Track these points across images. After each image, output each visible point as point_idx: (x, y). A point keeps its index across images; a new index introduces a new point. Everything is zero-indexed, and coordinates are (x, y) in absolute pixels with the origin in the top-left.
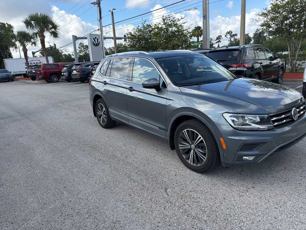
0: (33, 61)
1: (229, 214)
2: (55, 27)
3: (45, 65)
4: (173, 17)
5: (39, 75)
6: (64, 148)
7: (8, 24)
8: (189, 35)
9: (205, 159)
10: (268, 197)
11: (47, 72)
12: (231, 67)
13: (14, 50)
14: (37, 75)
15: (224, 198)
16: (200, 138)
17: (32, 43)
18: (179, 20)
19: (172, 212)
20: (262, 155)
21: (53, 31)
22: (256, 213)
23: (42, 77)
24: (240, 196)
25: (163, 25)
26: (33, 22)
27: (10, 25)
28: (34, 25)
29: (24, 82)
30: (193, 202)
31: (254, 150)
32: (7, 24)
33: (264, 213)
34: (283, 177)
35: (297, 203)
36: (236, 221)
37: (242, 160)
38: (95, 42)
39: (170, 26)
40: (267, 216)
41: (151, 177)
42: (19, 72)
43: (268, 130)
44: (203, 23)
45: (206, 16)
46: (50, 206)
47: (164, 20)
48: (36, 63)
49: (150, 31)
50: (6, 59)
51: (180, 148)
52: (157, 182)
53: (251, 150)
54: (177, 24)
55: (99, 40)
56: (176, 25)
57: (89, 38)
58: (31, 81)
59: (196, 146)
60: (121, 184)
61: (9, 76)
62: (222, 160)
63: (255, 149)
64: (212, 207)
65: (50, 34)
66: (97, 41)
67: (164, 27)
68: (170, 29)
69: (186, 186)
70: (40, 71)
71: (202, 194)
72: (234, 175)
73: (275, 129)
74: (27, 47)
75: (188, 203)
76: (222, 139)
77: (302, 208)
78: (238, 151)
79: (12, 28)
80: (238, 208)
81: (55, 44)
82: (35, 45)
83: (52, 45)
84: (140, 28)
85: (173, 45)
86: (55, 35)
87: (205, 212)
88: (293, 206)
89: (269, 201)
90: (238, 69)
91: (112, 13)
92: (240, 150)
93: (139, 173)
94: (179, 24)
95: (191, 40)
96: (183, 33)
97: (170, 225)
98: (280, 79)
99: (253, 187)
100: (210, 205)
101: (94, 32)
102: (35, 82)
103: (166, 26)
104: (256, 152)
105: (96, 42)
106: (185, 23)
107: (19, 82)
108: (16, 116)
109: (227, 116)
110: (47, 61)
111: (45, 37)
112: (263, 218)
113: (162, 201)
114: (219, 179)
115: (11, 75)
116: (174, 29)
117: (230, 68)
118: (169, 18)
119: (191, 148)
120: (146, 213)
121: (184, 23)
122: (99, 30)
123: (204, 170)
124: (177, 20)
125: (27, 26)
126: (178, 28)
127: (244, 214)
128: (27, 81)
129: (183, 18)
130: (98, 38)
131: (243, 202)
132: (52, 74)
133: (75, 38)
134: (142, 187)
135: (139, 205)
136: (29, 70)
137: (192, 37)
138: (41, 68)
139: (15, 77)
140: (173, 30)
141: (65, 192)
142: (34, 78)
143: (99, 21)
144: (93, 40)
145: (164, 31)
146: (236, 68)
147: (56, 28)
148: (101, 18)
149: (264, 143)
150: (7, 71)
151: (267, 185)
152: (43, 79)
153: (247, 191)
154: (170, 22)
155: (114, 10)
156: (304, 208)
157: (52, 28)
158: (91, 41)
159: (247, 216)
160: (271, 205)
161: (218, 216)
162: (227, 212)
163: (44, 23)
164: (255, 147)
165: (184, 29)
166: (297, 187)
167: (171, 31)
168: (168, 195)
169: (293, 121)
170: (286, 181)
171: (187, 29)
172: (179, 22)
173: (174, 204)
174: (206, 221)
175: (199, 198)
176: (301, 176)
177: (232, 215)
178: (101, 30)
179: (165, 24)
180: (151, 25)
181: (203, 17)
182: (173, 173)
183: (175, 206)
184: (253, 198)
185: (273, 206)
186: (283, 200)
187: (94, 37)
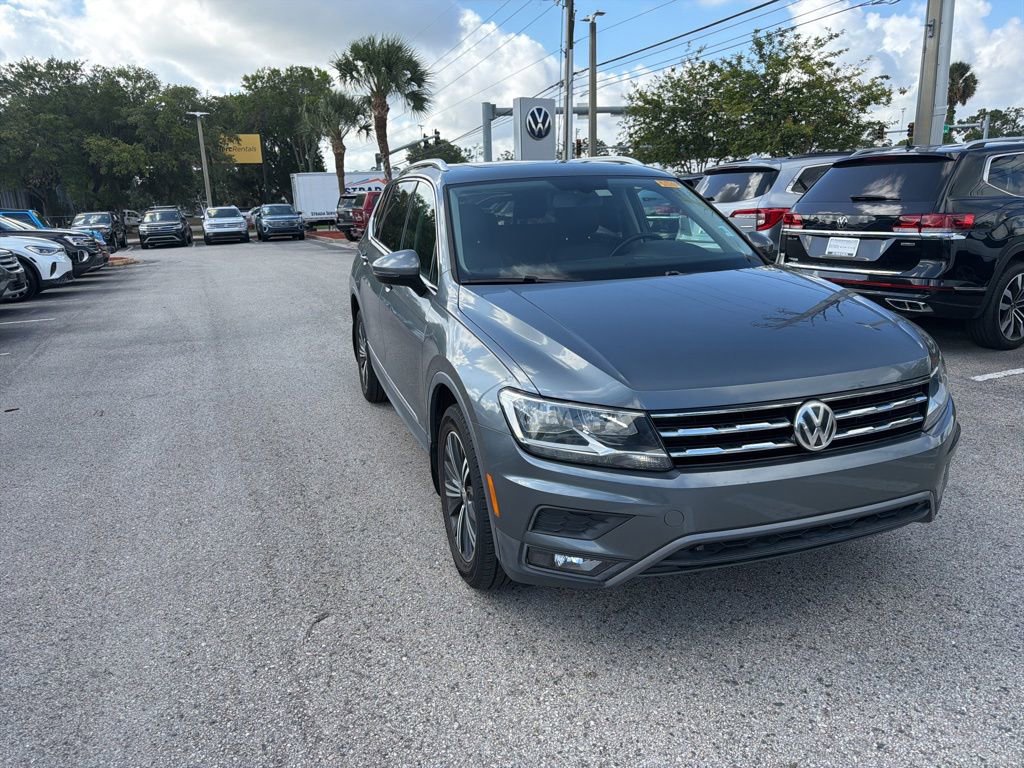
0: (367, 181)
1: (409, 740)
2: (419, 77)
4: (797, 32)
5: (357, 227)
7: (319, 71)
8: (858, 97)
9: (474, 542)
10: (603, 719)
12: (899, 224)
13: (327, 148)
14: (353, 226)
15: (457, 685)
16: (466, 467)
17: (361, 128)
18: (819, 43)
20: (615, 560)
21: (412, 92)
24: (511, 693)
25: (759, 62)
26: (359, 63)
27: (325, 73)
28: (362, 72)
29: (324, 245)
30: (353, 671)
31: (585, 536)
32: (317, 70)
37: (553, 565)
38: (536, 123)
41: (326, 569)
42: (328, 213)
44: (925, 50)
45: (937, 23)
47: (759, 45)
48: (376, 188)
49: (716, 86)
51: (448, 494)
52: (323, 590)
53: (578, 533)
54: (809, 58)
55: (549, 118)
56: (805, 63)
57: (517, 112)
58: (343, 243)
61: (294, 224)
63: (590, 531)
64: (387, 703)
65: (403, 99)
66: (544, 123)
67: (762, 71)
68: (784, 78)
69: (388, 620)
70: (360, 213)
71: (406, 655)
73: (674, 472)
74: (346, 141)
75: (334, 674)
76: (490, 481)
78: (530, 529)
79: (329, 83)
81: (436, 132)
82: (368, 134)
83: (430, 133)
84: (676, 75)
86: (418, 102)
87: (351, 712)
89: (585, 735)
90: (927, 233)
91: (593, 26)
92: (533, 528)
94: (818, 59)
95: (865, 118)
97: (213, 722)
99: (591, 675)
100: (389, 695)
101: (542, 94)
103: (768, 68)
104: (595, 547)
105: (540, 125)
106: (840, 52)
107: (312, 243)
109: (508, 399)
111: (388, 109)
113: (274, 647)
115: (299, 220)
116: (796, 76)
117: (895, 229)
119: (461, 496)
120: (198, 670)
121: (832, 55)
122: (561, 84)
124: (812, 42)
125: (343, 77)
126: (812, 72)
128: (336, 243)
129: (837, 36)
130: (546, 113)
131: (496, 715)
133: (492, 112)
134: (270, 595)
136: (343, 209)
137: (868, 104)
138: (362, 205)
139: (315, 227)
140: (796, 80)
143: (564, 54)
144: (530, 118)
146: (917, 230)
147: (423, 81)
148: (571, 44)
150: (290, 210)
151: (651, 678)
153: (555, 682)
154: (784, 51)
155: (598, 17)
157: (411, 79)
158: (523, 123)
159: (458, 761)
160: (581, 749)
161: (372, 734)
162: (411, 731)
163: (389, 68)
164: (588, 526)
165: (840, 75)
166: (752, 713)
167: (788, 84)
168: (309, 633)
169: (799, 454)
170: (735, 683)
171: (848, 75)
172: (821, 49)
173: (294, 663)
174: (322, 739)
175: (384, 665)
176: (820, 680)
177: (415, 745)
178: (567, 84)
179: (764, 61)
180: (718, 63)
181: (927, 25)
182: (399, 570)
183: (290, 670)
184: (548, 708)
185: (582, 754)
186: (640, 745)
187: (534, 109)
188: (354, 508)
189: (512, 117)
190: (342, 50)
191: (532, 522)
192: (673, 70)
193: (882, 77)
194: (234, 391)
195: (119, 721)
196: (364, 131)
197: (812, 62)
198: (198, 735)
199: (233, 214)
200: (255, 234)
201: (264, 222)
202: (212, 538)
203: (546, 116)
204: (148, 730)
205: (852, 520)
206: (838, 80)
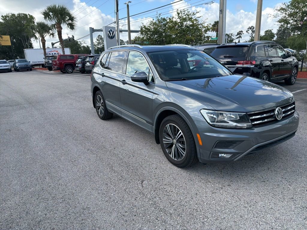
0: (51, 51)
1: (196, 210)
2: (72, 19)
3: (61, 56)
4: (188, 11)
5: (55, 66)
6: (59, 137)
7: (30, 15)
8: (204, 29)
9: (184, 154)
10: (241, 195)
11: (63, 63)
12: (238, 63)
13: (34, 40)
14: (53, 66)
15: (196, 193)
16: (180, 133)
17: (51, 34)
18: (194, 14)
19: (142, 203)
20: (238, 153)
21: (70, 23)
22: (223, 211)
23: (57, 68)
24: (213, 193)
25: (178, 18)
26: (51, 13)
27: (32, 16)
28: (52, 16)
29: (41, 72)
30: (165, 195)
31: (230, 148)
32: (29, 14)
33: (231, 210)
34: (263, 178)
35: (269, 204)
36: (201, 216)
37: (218, 157)
38: (110, 34)
39: (185, 20)
40: (233, 214)
41: (132, 168)
42: (38, 62)
43: (247, 128)
44: (220, 17)
45: (222, 10)
46: (30, 189)
47: (179, 14)
48: (55, 54)
49: (165, 25)
50: (26, 49)
51: (164, 142)
52: (136, 174)
53: (228, 147)
54: (192, 18)
55: (114, 33)
56: (190, 19)
57: (104, 30)
58: (48, 71)
59: (177, 141)
60: (101, 174)
61: (28, 65)
62: (199, 156)
63: (232, 146)
64: (181, 201)
65: (66, 25)
66: (113, 34)
67: (179, 21)
68: (185, 23)
69: (162, 179)
70: (55, 62)
71: (176, 188)
72: (214, 172)
73: (253, 128)
74: (45, 38)
75: (160, 196)
76: (198, 135)
77: (272, 209)
78: (214, 148)
79: (33, 19)
80: (207, 204)
81: (73, 36)
82: (53, 36)
83: (71, 37)
84: (154, 21)
85: (186, 40)
86: (72, 27)
87: (174, 206)
88: (263, 206)
89: (240, 200)
90: (245, 66)
91: (128, 6)
92: (215, 147)
93: (122, 164)
94: (194, 18)
95: (206, 35)
96: (197, 28)
97: (135, 215)
98: (293, 78)
99: (229, 185)
100: (180, 199)
101: (110, 25)
102: (52, 72)
103: (180, 20)
104: (232, 150)
105: (112, 35)
106: (200, 17)
107: (36, 72)
108: (25, 104)
109: (204, 112)
110: (64, 52)
111: (62, 28)
112: (229, 215)
113: (135, 192)
114: (197, 174)
115: (30, 64)
116: (189, 23)
117: (237, 65)
118: (184, 11)
119: (173, 142)
120: (117, 202)
122: (115, 22)
123: (183, 165)
124: (192, 14)
125: (45, 18)
126: (193, 22)
127: (211, 211)
128: (44, 71)
129: (198, 12)
130: (113, 31)
131: (214, 199)
132: (67, 65)
133: (92, 30)
134: (121, 178)
135: (112, 195)
136: (47, 60)
137: (207, 31)
138: (56, 59)
139: (34, 66)
141: (47, 178)
142: (50, 69)
143: (116, 14)
144: (108, 32)
145: (179, 25)
146: (242, 65)
147: (73, 20)
148: (118, 11)
149: (241, 141)
150: (26, 61)
151: (244, 184)
152: (58, 69)
153: (222, 189)
154: (185, 16)
155: (129, 3)
156: (274, 209)
157: (69, 19)
158: (106, 34)
159: (214, 212)
160: (242, 203)
161: (185, 210)
162: (195, 207)
163: (62, 15)
164: (231, 145)
165: (199, 23)
166: (274, 188)
167: (186, 25)
168: (143, 187)
169: (276, 121)
170: (265, 182)
171: (202, 23)
172: (194, 16)
173: (145, 195)
174: (172, 214)
175: (172, 192)
176: (282, 178)
177: (199, 210)
178: (117, 22)
179: (180, 18)
180: (166, 18)
181: (220, 11)
182: (154, 166)
183: (146, 197)
184: (225, 195)
185: (243, 205)
186: (255, 200)
187: (110, 30)
188: (125, 151)
189: (103, 32)
190: (44, 9)
191: (215, 145)
192: (153, 20)
193: (209, 24)
194: (52, 119)
195: (105, 221)
196: (52, 36)
197: (193, 19)
198: (134, 220)
199: (5, 62)
200: (13, 69)
201: (17, 65)
202: (87, 164)
203: (113, 32)
204: (116, 221)
205: (285, 137)
206: (199, 25)
